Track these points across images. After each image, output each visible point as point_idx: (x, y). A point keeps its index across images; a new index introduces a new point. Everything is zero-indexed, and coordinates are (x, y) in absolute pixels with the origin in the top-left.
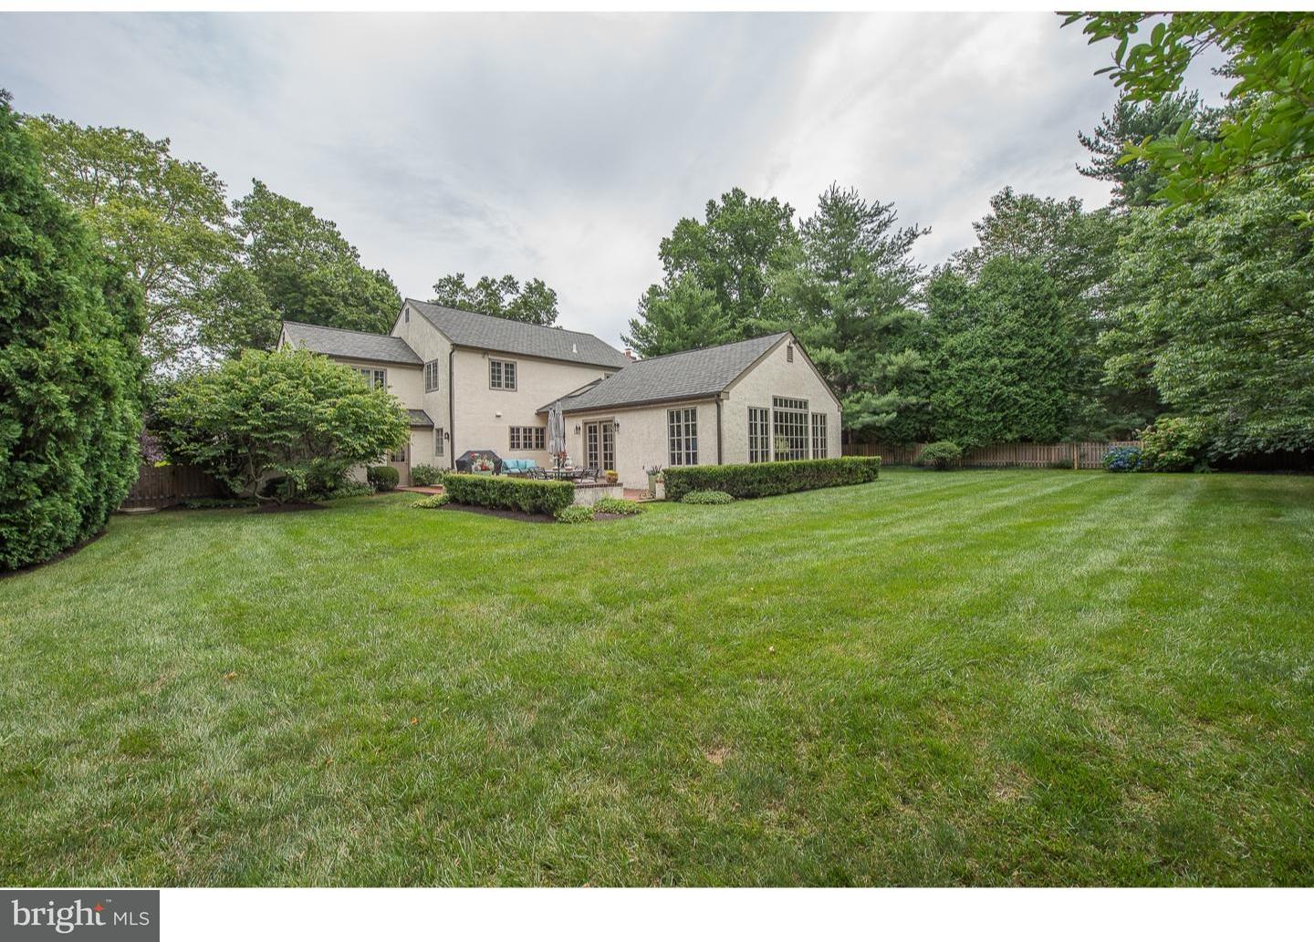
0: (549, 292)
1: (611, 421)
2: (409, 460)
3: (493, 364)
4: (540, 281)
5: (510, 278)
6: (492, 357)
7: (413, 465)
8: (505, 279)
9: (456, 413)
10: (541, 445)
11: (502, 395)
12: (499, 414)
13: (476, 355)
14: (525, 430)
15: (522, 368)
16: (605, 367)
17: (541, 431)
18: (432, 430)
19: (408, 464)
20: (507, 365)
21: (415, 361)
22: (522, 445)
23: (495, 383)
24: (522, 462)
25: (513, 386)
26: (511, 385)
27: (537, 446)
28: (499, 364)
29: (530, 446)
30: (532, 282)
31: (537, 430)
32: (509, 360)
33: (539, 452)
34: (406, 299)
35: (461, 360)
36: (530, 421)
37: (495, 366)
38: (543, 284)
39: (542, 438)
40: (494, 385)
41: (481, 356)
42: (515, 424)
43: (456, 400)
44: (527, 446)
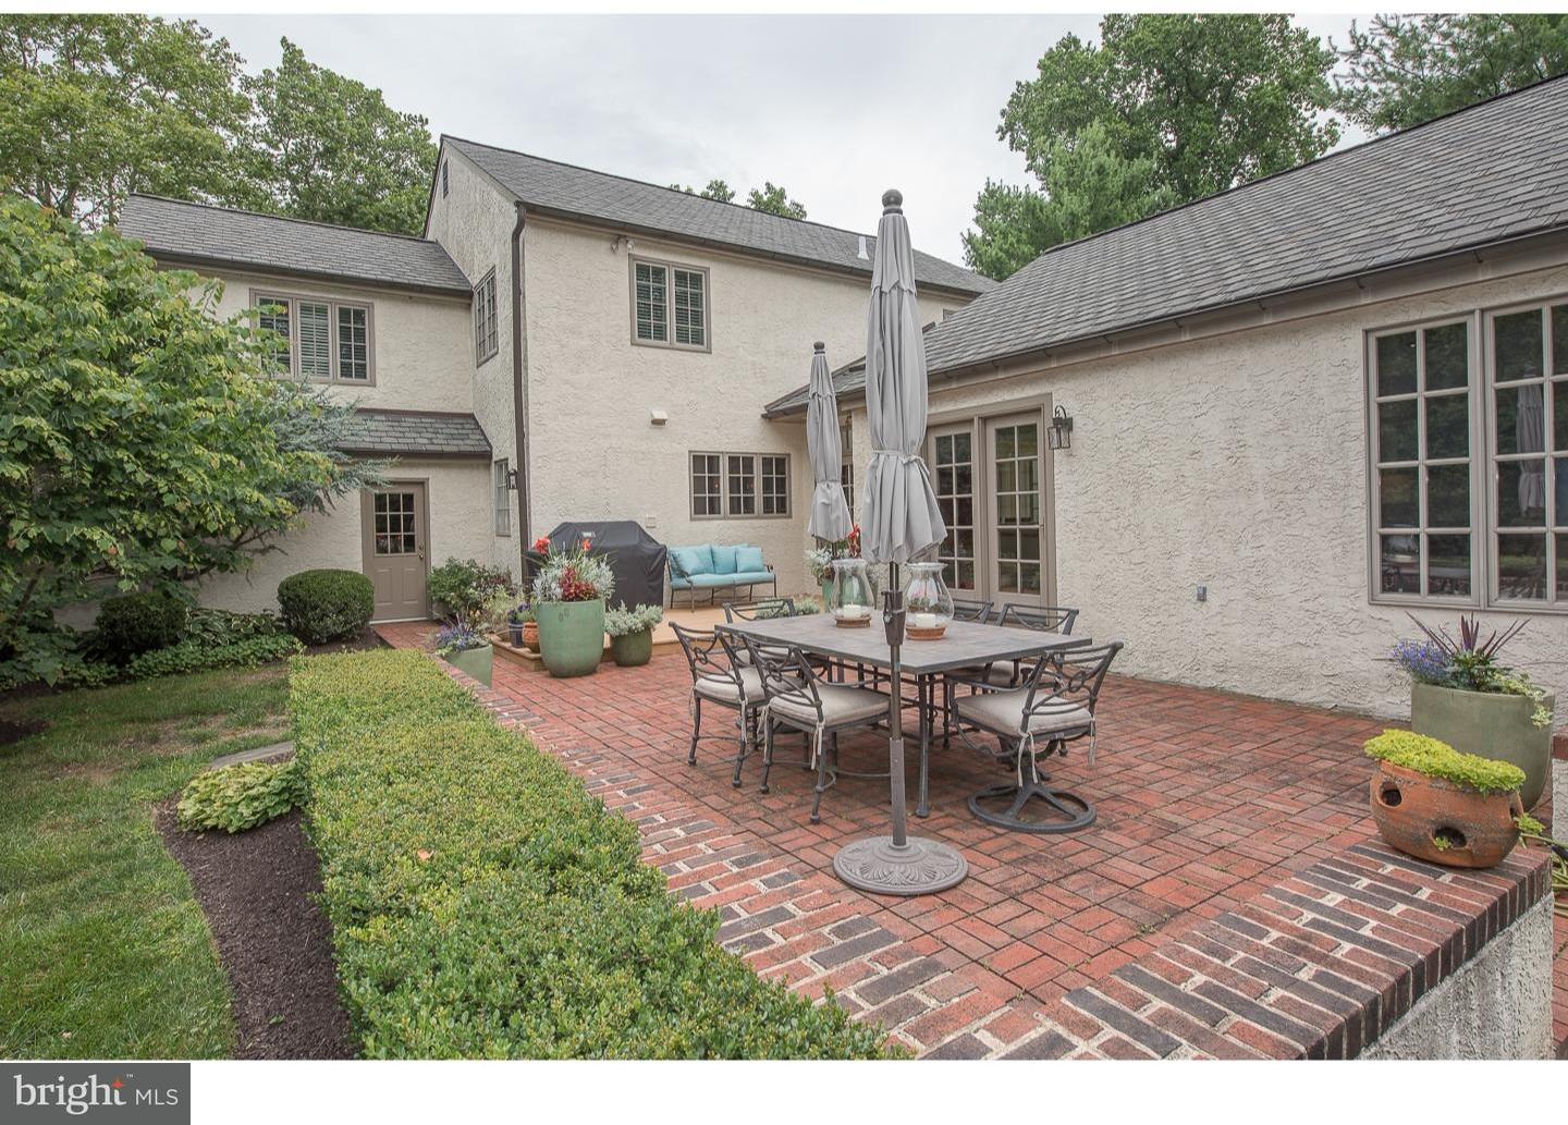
0: (793, 208)
1: (1037, 411)
2: (426, 548)
3: (642, 271)
4: (778, 188)
5: (719, 187)
6: (638, 252)
7: (438, 561)
8: (710, 187)
9: (532, 412)
10: (778, 505)
11: (667, 360)
12: (659, 415)
13: (594, 243)
14: (733, 460)
15: (725, 286)
16: (946, 289)
17: (777, 467)
18: (488, 466)
19: (425, 560)
20: (681, 277)
21: (451, 285)
22: (725, 504)
23: (648, 327)
24: (724, 553)
25: (698, 338)
26: (693, 332)
27: (768, 508)
28: (659, 273)
29: (749, 508)
30: (762, 190)
31: (767, 462)
32: (690, 262)
33: (775, 524)
34: (443, 137)
35: (548, 256)
36: (747, 436)
37: (647, 275)
38: (781, 194)
39: (782, 484)
40: (643, 331)
41: (605, 246)
42: (706, 446)
43: (532, 373)
44: (742, 507)
